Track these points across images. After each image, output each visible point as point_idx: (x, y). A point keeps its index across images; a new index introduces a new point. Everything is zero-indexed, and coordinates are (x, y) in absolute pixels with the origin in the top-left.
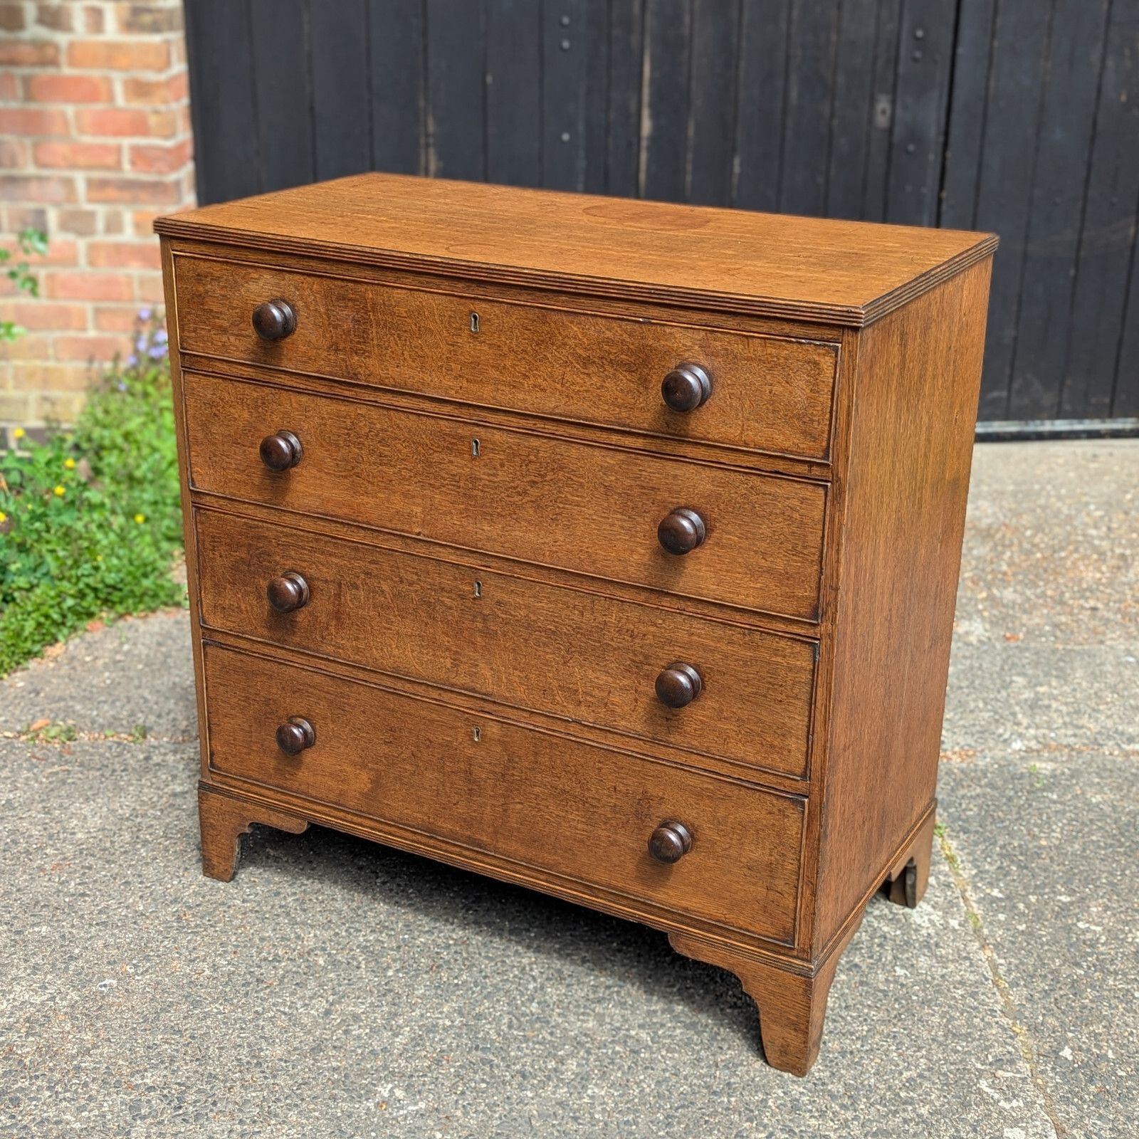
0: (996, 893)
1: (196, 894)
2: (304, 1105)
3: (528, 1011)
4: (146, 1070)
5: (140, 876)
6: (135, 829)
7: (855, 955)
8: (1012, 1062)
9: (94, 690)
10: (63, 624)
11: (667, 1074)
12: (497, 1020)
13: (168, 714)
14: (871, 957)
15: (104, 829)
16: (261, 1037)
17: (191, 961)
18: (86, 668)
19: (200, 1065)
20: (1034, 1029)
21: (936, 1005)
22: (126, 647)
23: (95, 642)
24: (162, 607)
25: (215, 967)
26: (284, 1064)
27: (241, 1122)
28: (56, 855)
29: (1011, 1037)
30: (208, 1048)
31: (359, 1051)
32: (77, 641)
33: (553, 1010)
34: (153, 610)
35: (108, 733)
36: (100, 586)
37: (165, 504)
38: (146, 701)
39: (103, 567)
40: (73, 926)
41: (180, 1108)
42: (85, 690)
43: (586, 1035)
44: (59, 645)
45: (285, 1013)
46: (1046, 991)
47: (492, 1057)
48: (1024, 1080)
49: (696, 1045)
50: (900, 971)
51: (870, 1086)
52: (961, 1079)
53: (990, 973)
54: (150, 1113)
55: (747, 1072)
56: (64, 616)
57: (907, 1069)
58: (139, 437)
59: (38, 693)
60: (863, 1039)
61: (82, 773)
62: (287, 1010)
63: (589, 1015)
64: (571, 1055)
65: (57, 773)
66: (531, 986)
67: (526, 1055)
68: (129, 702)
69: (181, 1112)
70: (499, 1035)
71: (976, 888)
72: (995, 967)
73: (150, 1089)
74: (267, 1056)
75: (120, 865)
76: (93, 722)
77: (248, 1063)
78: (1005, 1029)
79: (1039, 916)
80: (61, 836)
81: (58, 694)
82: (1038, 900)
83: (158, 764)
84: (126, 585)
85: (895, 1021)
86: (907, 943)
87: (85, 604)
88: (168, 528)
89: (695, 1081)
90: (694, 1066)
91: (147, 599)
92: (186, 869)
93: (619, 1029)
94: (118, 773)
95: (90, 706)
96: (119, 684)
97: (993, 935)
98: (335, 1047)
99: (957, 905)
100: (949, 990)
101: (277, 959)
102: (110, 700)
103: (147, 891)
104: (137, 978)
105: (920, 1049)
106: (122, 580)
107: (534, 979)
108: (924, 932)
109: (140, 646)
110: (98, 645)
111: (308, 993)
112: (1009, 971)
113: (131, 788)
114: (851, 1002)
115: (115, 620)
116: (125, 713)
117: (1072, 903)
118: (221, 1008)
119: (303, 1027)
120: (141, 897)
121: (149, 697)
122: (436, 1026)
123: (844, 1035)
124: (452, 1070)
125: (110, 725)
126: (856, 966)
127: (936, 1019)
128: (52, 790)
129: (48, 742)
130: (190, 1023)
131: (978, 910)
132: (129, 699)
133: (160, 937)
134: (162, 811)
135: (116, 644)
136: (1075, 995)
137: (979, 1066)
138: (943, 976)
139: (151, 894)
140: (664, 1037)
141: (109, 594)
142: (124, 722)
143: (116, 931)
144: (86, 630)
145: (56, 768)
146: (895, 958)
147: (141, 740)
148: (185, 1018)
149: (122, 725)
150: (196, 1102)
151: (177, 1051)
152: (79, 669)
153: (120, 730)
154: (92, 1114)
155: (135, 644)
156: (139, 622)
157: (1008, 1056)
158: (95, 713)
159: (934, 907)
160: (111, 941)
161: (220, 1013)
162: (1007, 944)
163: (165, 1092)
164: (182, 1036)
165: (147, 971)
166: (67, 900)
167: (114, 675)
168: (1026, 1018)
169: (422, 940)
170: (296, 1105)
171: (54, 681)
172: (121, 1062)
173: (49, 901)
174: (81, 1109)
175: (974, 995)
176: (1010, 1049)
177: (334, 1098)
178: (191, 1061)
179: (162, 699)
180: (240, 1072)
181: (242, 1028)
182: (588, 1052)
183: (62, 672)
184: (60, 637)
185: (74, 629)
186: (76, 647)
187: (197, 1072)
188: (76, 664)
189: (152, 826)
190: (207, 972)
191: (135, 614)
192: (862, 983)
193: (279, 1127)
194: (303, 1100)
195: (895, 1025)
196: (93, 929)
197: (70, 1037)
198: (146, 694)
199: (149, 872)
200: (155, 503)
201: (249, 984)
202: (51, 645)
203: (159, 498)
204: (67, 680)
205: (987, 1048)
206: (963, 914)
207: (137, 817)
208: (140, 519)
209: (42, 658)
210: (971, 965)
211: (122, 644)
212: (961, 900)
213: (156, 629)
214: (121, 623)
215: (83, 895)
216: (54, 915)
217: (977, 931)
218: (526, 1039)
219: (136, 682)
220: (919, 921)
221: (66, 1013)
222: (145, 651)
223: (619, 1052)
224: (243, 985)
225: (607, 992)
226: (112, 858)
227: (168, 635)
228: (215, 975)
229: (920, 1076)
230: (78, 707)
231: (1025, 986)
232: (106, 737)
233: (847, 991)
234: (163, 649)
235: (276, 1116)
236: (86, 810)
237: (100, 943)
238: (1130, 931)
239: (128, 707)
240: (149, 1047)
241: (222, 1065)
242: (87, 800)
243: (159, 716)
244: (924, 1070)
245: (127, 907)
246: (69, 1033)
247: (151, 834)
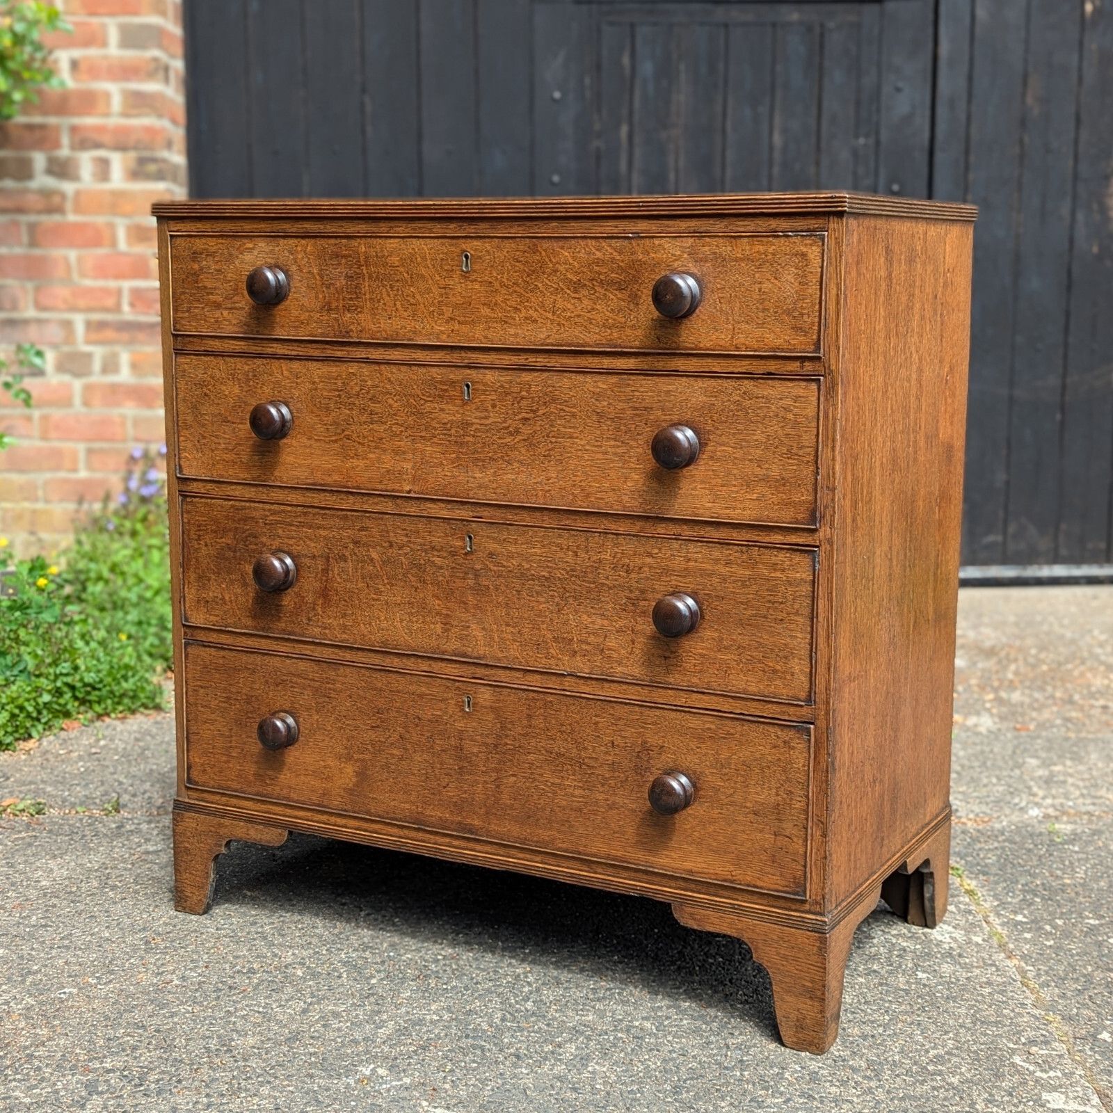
0: (1020, 918)
1: (166, 924)
2: (278, 1082)
3: (523, 1009)
4: (105, 1057)
5: (107, 911)
7: (873, 963)
9: (67, 775)
10: (38, 720)
12: (490, 1016)
13: (143, 794)
15: (71, 878)
16: (232, 1030)
17: (158, 975)
18: (59, 759)
19: (165, 1052)
21: (962, 1000)
22: (102, 743)
23: (70, 739)
24: (142, 709)
25: (184, 978)
26: (256, 1051)
27: (208, 1095)
28: (18, 898)
30: (174, 1039)
31: (340, 1040)
32: (52, 738)
33: (549, 1007)
34: (133, 712)
35: (79, 809)
36: (79, 685)
37: (149, 624)
38: (121, 783)
39: (83, 668)
40: (32, 949)
41: (141, 1085)
42: (57, 776)
43: (585, 1026)
44: (33, 741)
45: (259, 1012)
46: (1079, 990)
47: (483, 1043)
49: (705, 1031)
50: (922, 975)
51: (894, 1061)
53: (1018, 976)
54: (108, 1090)
55: (761, 1052)
56: (39, 712)
58: (125, 568)
59: (8, 779)
60: (885, 1026)
61: (50, 838)
62: (261, 1010)
63: (588, 1010)
64: (570, 1041)
65: (23, 838)
66: (525, 990)
67: (520, 1041)
69: (142, 1088)
70: (490, 1026)
71: (998, 915)
72: (1023, 972)
73: (108, 1071)
74: (238, 1045)
75: (87, 904)
76: (64, 801)
77: (217, 1050)
79: (1067, 935)
80: (25, 883)
81: (29, 779)
82: (1064, 923)
83: (131, 831)
84: (105, 685)
85: (918, 1012)
86: (928, 954)
87: (62, 701)
88: (152, 645)
91: (126, 701)
92: (157, 906)
93: (622, 1020)
94: (89, 837)
95: (61, 788)
96: (93, 771)
97: (1019, 949)
98: (313, 1038)
99: (980, 926)
101: (252, 971)
102: (83, 783)
103: (115, 922)
104: (99, 987)
106: (101, 681)
107: (529, 984)
108: (946, 946)
109: (117, 741)
110: (73, 742)
111: (285, 998)
112: (1039, 975)
113: (101, 849)
115: (92, 721)
116: (98, 793)
117: (1101, 925)
118: (190, 1009)
119: (279, 1022)
120: (107, 927)
121: (125, 781)
122: (424, 1020)
123: (864, 1023)
124: (440, 1054)
125: (82, 803)
126: (875, 971)
128: (17, 850)
129: (16, 815)
130: (156, 1021)
131: (1001, 930)
132: (103, 783)
133: (127, 957)
134: (133, 862)
135: (92, 740)
138: (968, 978)
139: (119, 925)
141: (88, 693)
142: (97, 801)
143: (79, 953)
144: (62, 729)
145: (23, 834)
147: (114, 813)
148: (150, 1017)
149: (95, 804)
150: (158, 1081)
151: (140, 1041)
152: (52, 760)
153: (92, 807)
154: (43, 1091)
155: (112, 740)
156: (117, 723)
158: (67, 793)
160: (74, 960)
161: (188, 1012)
162: (1034, 955)
163: (125, 1073)
164: (146, 1030)
165: (111, 982)
166: (28, 930)
167: (89, 764)
169: (409, 956)
170: (269, 1082)
171: (26, 769)
172: (78, 1051)
173: (7, 930)
174: (30, 1088)
175: (1002, 993)
177: (311, 1076)
178: (155, 1049)
179: (138, 782)
180: (209, 1057)
181: (212, 1024)
182: (588, 1039)
183: (35, 762)
184: (34, 734)
185: (48, 727)
186: (50, 743)
187: (161, 1058)
188: (49, 756)
189: (123, 875)
190: (176, 982)
191: (113, 715)
192: (881, 984)
193: (249, 1099)
194: (276, 1078)
195: (919, 1015)
196: (54, 952)
197: (24, 1032)
198: (122, 779)
199: (117, 909)
200: (139, 623)
201: (221, 990)
202: (25, 740)
203: (143, 619)
204: (39, 769)
206: (987, 933)
207: (106, 868)
208: (123, 635)
209: (14, 751)
210: (997, 970)
211: (98, 740)
213: (135, 728)
214: (98, 724)
215: (46, 926)
216: (12, 942)
217: (1002, 945)
218: (520, 1029)
219: (111, 770)
220: (940, 938)
221: (20, 1015)
222: (122, 746)
223: (621, 1038)
224: (214, 991)
225: (608, 993)
226: (77, 899)
227: (148, 733)
228: (185, 984)
230: (49, 789)
231: (1056, 986)
232: (77, 812)
233: (865, 990)
234: (141, 744)
235: (246, 1090)
236: (52, 864)
237: (61, 962)
239: (102, 789)
240: (110, 1039)
241: (189, 1053)
242: (54, 857)
243: (134, 795)
245: (92, 935)
246: (23, 1029)
247: (120, 882)
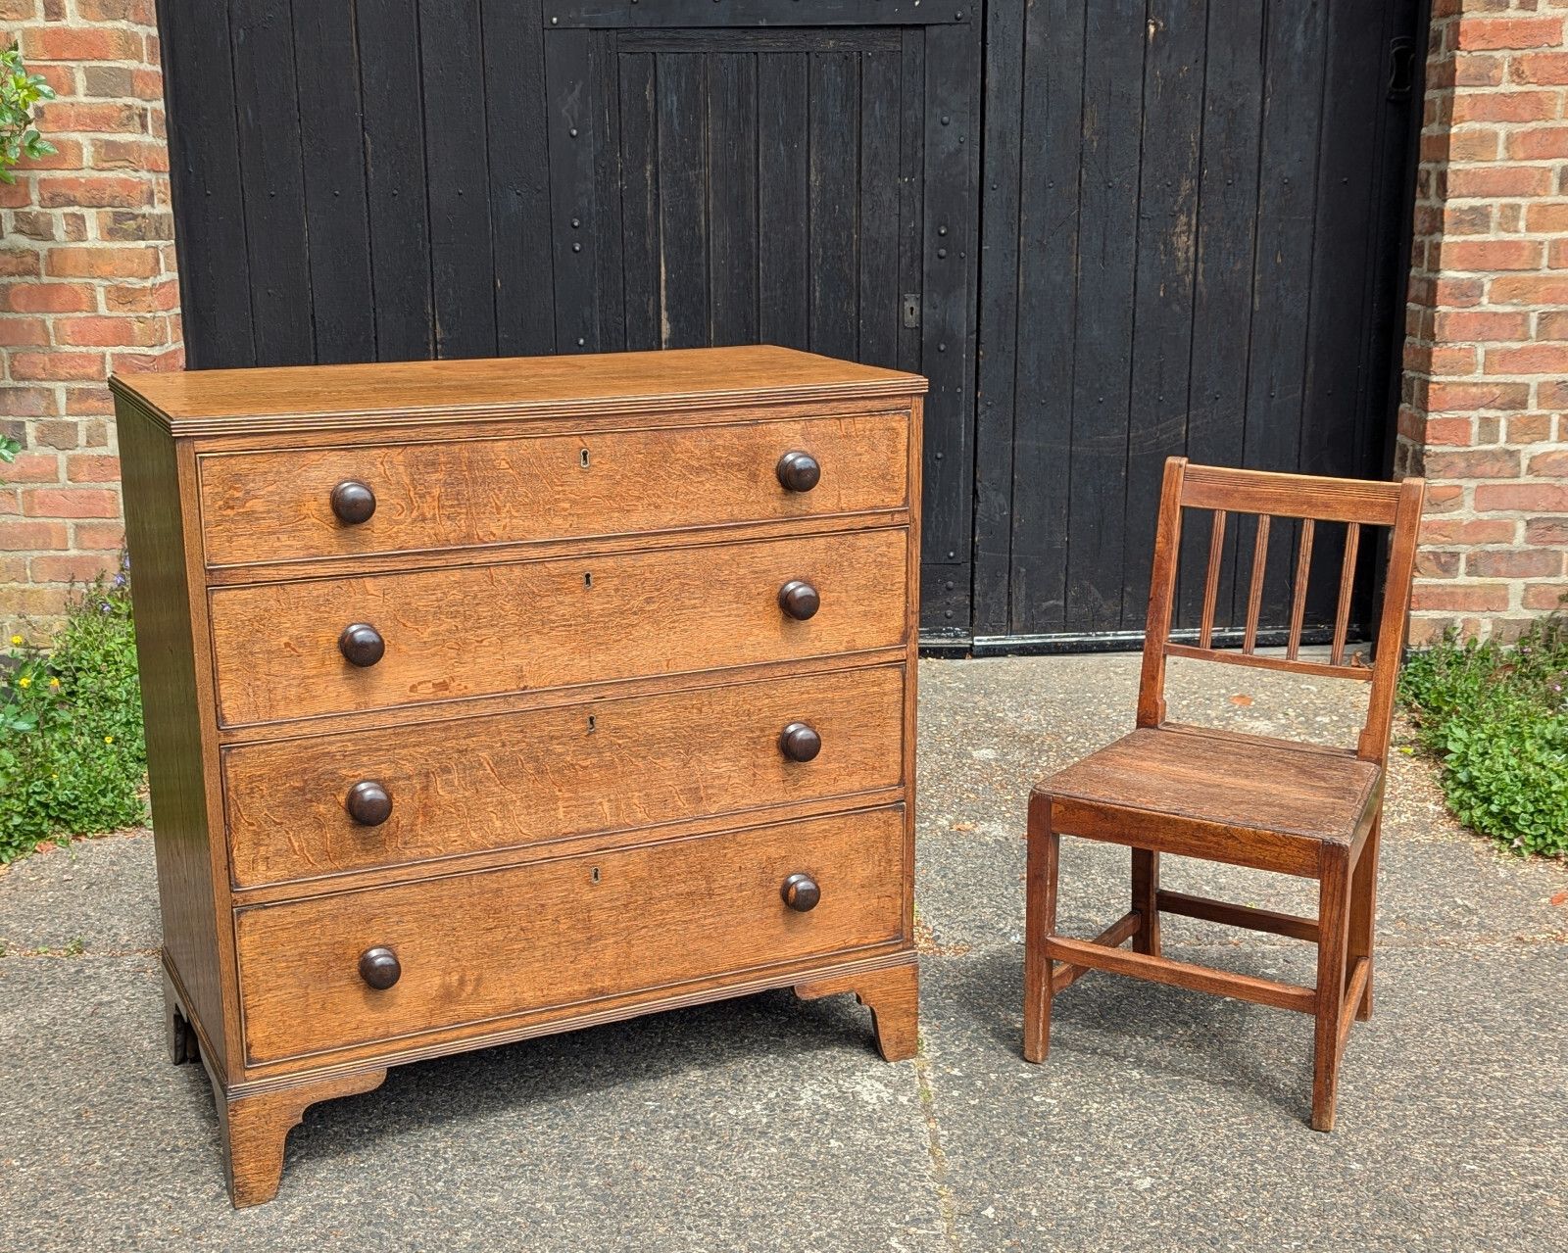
0: (956, 1072)
1: (102, 1093)
3: (432, 1190)
5: (46, 1078)
6: (50, 1036)
7: (792, 1130)
8: (929, 1221)
9: (34, 909)
11: (565, 1241)
12: (398, 1199)
13: (109, 930)
14: (808, 1132)
15: (16, 1037)
16: (142, 1219)
17: (82, 1153)
18: (28, 888)
19: (71, 1246)
20: (961, 1192)
21: (864, 1173)
22: (76, 867)
23: (44, 863)
25: (107, 1159)
26: (160, 1243)
29: (935, 1200)
30: (82, 1231)
31: (244, 1229)
32: (23, 861)
33: (458, 1188)
35: (42, 949)
37: (138, 725)
38: (88, 917)
39: (57, 785)
42: (23, 910)
43: (488, 1209)
44: (3, 866)
45: (172, 1198)
46: (983, 1158)
47: (383, 1231)
48: (937, 1237)
49: (602, 1214)
50: (833, 1143)
51: (775, 1245)
52: (871, 1236)
53: (929, 1143)
55: (649, 1238)
57: (819, 1229)
60: (778, 1205)
61: (5, 987)
62: (175, 1195)
63: (496, 1191)
64: (469, 1227)
66: (441, 1168)
67: (420, 1228)
68: (69, 919)
70: (395, 1211)
71: (936, 1068)
72: (935, 1138)
75: (27, 1069)
76: (27, 940)
77: (123, 1242)
78: (931, 1192)
79: (996, 1092)
82: (998, 1078)
83: (89, 977)
84: (81, 803)
85: (817, 1188)
86: (849, 1118)
88: (138, 748)
89: (593, 1246)
90: (595, 1232)
91: (104, 819)
92: (97, 1071)
93: (524, 1202)
94: (44, 986)
95: (26, 924)
96: (62, 902)
97: (941, 1109)
98: (218, 1227)
99: (912, 1084)
100: (881, 1159)
101: (176, 1149)
102: (50, 918)
103: (52, 1092)
104: (22, 1170)
105: (836, 1211)
107: (446, 1161)
108: (870, 1108)
109: (92, 866)
110: (46, 867)
111: (201, 1179)
112: (950, 1141)
113: (55, 1000)
114: (775, 1173)
115: (68, 841)
116: (63, 930)
117: (1032, 1080)
118: (106, 1195)
120: (43, 1098)
121: (92, 914)
122: (332, 1204)
123: (760, 1201)
124: (338, 1243)
125: (45, 942)
126: (791, 1140)
127: (860, 1185)
130: (70, 1209)
131: (932, 1087)
132: (70, 917)
133: (55, 1133)
134: (84, 1019)
135: (66, 865)
136: (1012, 1161)
137: (894, 1225)
138: (878, 1147)
139: (55, 1094)
140: (571, 1208)
142: (61, 939)
143: (9, 1129)
144: (36, 852)
146: (833, 1131)
147: (76, 955)
148: (64, 1204)
149: (58, 941)
151: (49, 1234)
152: (21, 889)
153: (55, 946)
155: (87, 864)
156: (94, 842)
157: (926, 1216)
158: (31, 931)
159: (886, 1085)
161: (103, 1199)
162: (954, 1118)
164: (57, 1221)
165: (34, 1163)
167: (58, 894)
168: (956, 1182)
169: (336, 1129)
175: (906, 1163)
176: (931, 1209)
178: (62, 1243)
181: (124, 1213)
182: (487, 1225)
183: (3, 892)
184: (7, 860)
186: (22, 868)
188: (18, 884)
189: (69, 1033)
190: (98, 1163)
192: (791, 1155)
195: (816, 1191)
198: (90, 912)
199: (57, 1075)
200: (128, 723)
201: (140, 1172)
204: (6, 900)
205: (907, 1210)
206: (915, 1091)
207: (55, 1026)
208: (109, 740)
210: (911, 1136)
211: (72, 864)
212: (917, 1079)
213: (112, 848)
217: (926, 1107)
218: (424, 1214)
219: (81, 901)
220: (866, 1098)
222: (96, 871)
223: (519, 1223)
224: (134, 1174)
225: (521, 1170)
226: (19, 1063)
227: (124, 854)
228: (106, 1166)
229: (830, 1235)
230: (13, 926)
231: (963, 1154)
232: (39, 953)
233: (774, 1162)
234: (117, 868)
238: (1087, 1103)
239: (67, 924)
240: (20, 1232)
243: (100, 932)
244: (835, 1230)
245: (26, 1107)
247: (66, 1041)
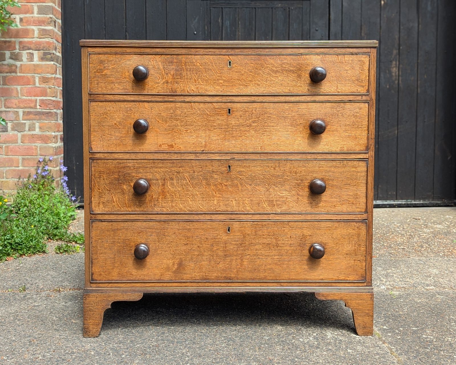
0: (385, 327)
1: (39, 334)
9: (6, 277)
13: (35, 284)
14: (336, 347)
17: (34, 355)
18: (4, 271)
24: (38, 253)
25: (44, 356)
32: (2, 263)
34: (34, 253)
35: (9, 290)
36: (13, 243)
37: (43, 222)
38: (27, 280)
39: (15, 237)
42: (2, 278)
50: (349, 351)
53: (389, 351)
72: (391, 350)
76: (3, 287)
83: (29, 298)
86: (351, 342)
87: (6, 249)
88: (43, 229)
91: (32, 249)
92: (36, 327)
94: (12, 300)
95: (3, 282)
96: (17, 275)
97: (387, 340)
101: (73, 353)
102: (12, 280)
104: (8, 360)
106: (22, 242)
109: (27, 264)
110: (10, 265)
112: (397, 350)
113: (16, 305)
115: (18, 257)
116: (18, 284)
117: (418, 330)
120: (14, 336)
125: (11, 288)
132: (20, 280)
133: (22, 348)
135: (17, 264)
136: (427, 357)
139: (19, 334)
141: (17, 246)
144: (6, 260)
146: (347, 347)
147: (23, 291)
149: (16, 288)
155: (25, 264)
156: (28, 258)
158: (5, 284)
162: (393, 342)
165: (13, 358)
167: (15, 273)
169: (138, 346)
175: (384, 358)
179: (34, 279)
189: (23, 315)
190: (40, 358)
191: (26, 255)
198: (28, 278)
201: (59, 361)
207: (17, 312)
210: (380, 348)
211: (20, 264)
213: (35, 259)
214: (20, 258)
217: (380, 339)
219: (24, 275)
222: (29, 266)
224: (56, 361)
227: (39, 261)
228: (44, 358)
231: (405, 355)
234: (36, 265)
239: (19, 282)
243: (32, 285)
247: (22, 317)
